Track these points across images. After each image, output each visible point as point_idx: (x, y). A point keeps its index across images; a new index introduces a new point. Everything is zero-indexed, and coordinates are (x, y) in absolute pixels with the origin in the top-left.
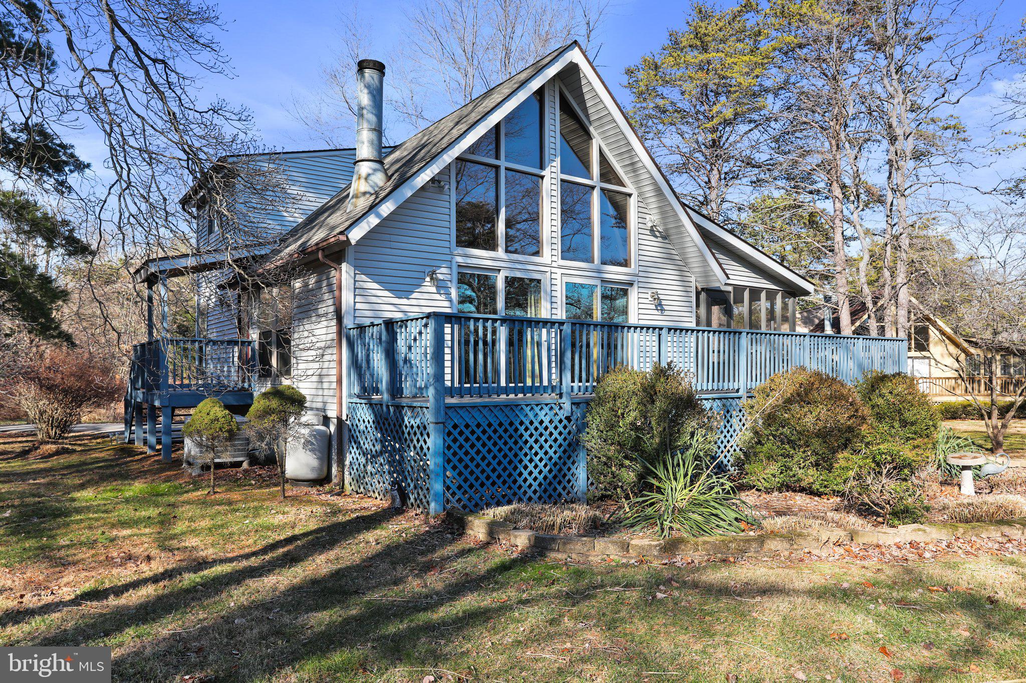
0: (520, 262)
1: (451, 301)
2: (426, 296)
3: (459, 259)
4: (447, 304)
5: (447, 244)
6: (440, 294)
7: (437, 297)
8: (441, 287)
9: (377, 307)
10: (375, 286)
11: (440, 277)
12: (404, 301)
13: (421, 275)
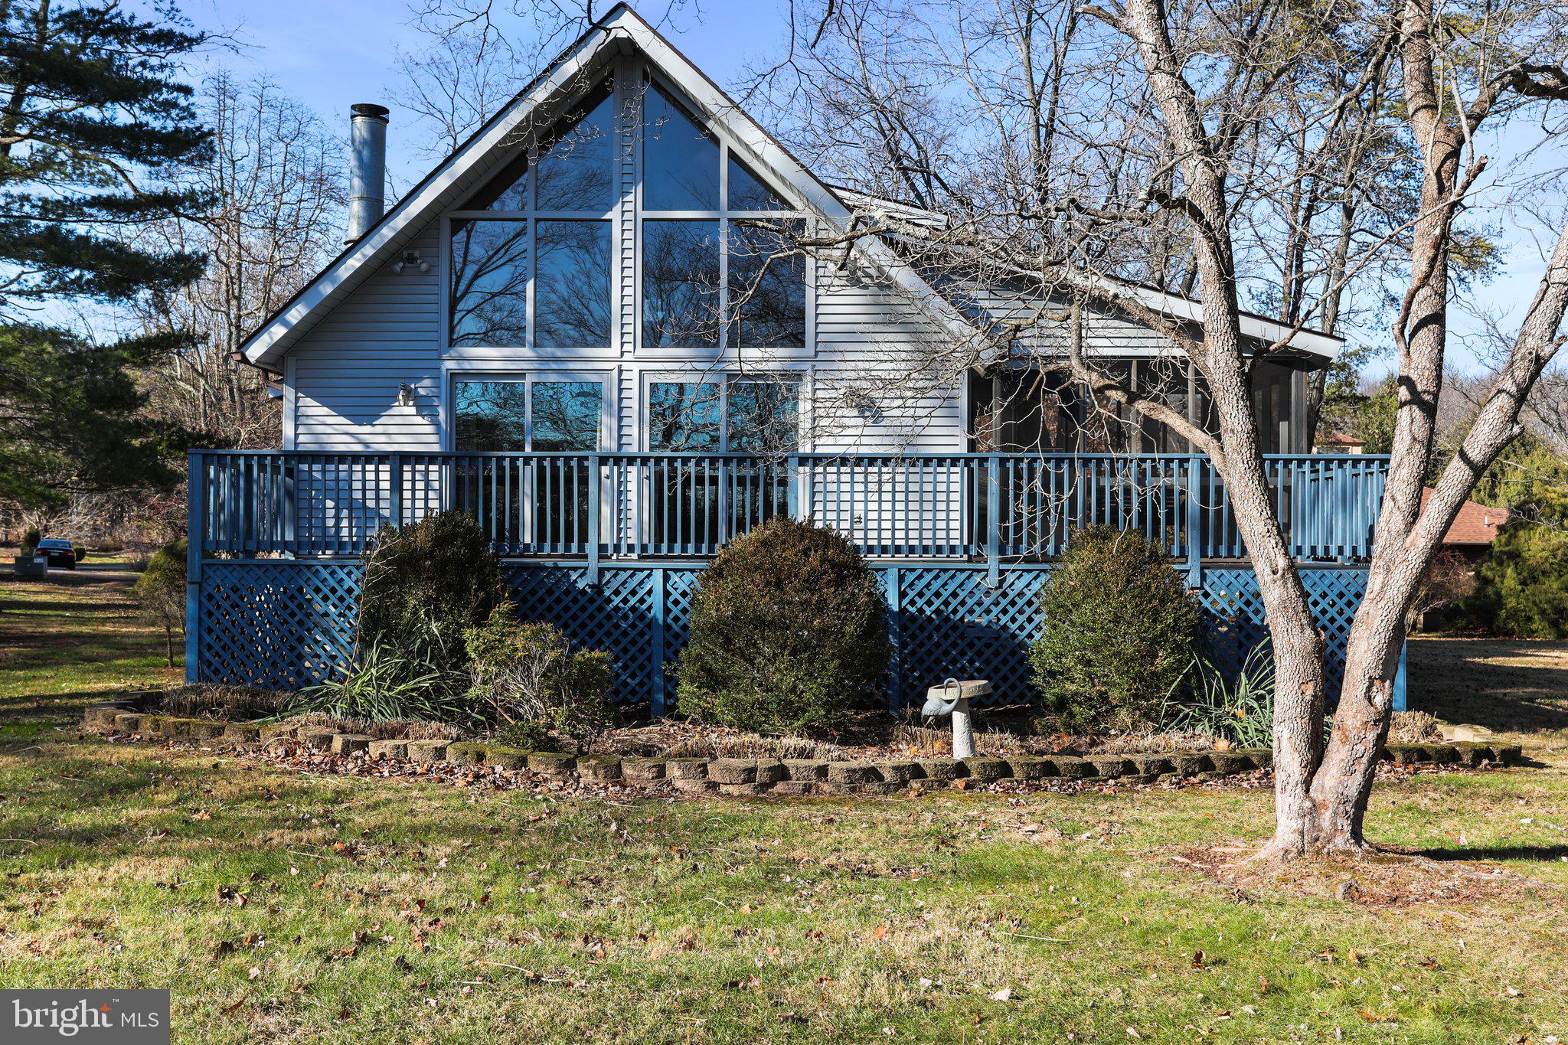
0: (557, 360)
1: (437, 424)
2: (399, 420)
3: (450, 365)
4: (430, 429)
5: (434, 345)
6: (423, 416)
7: (419, 420)
8: (424, 407)
9: (325, 438)
10: (325, 410)
11: (422, 392)
12: (367, 429)
13: (391, 392)
